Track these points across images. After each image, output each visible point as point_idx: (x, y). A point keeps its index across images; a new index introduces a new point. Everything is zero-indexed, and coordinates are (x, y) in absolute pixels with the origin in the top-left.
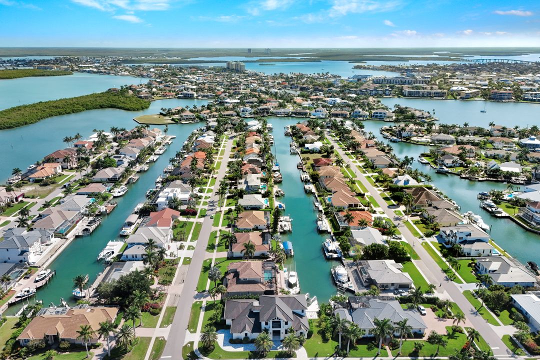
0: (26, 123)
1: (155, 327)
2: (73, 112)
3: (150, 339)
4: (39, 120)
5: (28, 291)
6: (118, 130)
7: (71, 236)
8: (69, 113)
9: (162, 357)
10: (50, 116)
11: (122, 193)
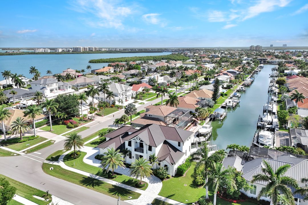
1: (59, 134)
3: (46, 139)
9: (35, 152)
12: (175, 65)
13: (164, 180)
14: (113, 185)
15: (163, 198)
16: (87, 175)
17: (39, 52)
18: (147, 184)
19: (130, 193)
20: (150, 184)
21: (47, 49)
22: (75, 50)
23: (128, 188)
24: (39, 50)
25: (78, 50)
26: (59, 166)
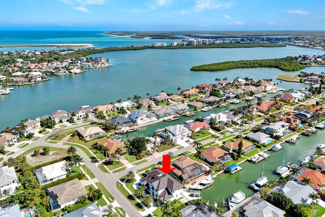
0: (221, 70)
1: (131, 163)
2: (251, 67)
3: (124, 165)
4: (229, 69)
5: (123, 131)
6: (248, 79)
7: (161, 120)
8: (248, 68)
9: (116, 173)
10: (237, 68)
11: (207, 110)
12: (265, 87)
13: (159, 207)
14: (138, 202)
15: (153, 215)
16: (131, 193)
17: (157, 46)
18: (151, 206)
19: (142, 208)
20: (152, 207)
21: (164, 43)
22: (189, 43)
23: (142, 206)
24: (157, 44)
25: (192, 43)
26: (122, 185)
